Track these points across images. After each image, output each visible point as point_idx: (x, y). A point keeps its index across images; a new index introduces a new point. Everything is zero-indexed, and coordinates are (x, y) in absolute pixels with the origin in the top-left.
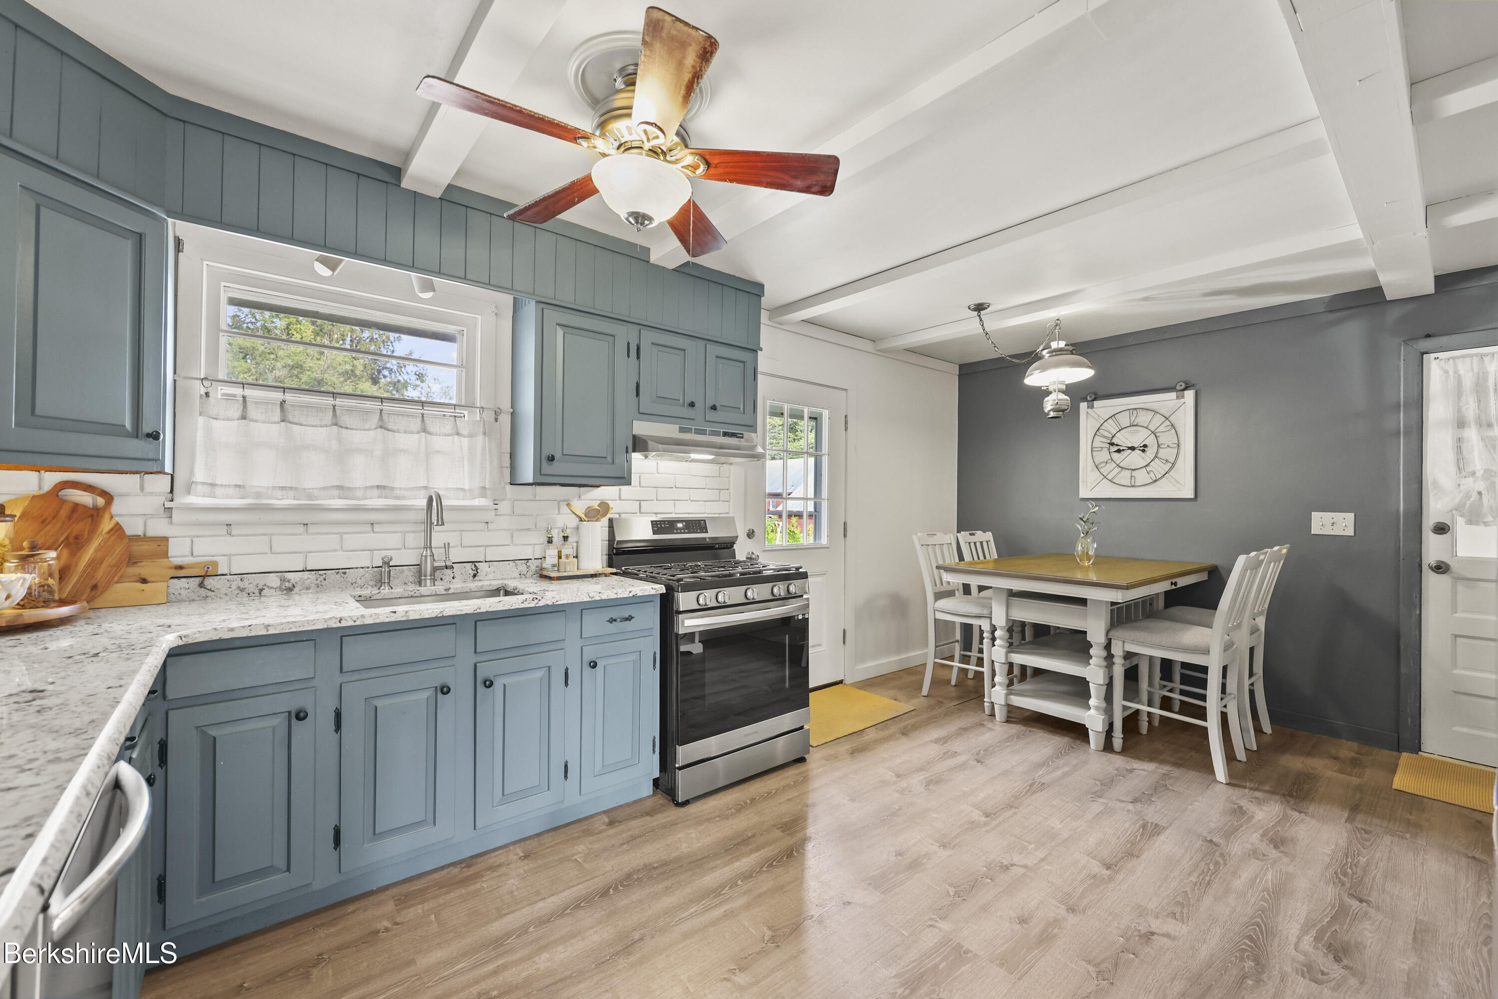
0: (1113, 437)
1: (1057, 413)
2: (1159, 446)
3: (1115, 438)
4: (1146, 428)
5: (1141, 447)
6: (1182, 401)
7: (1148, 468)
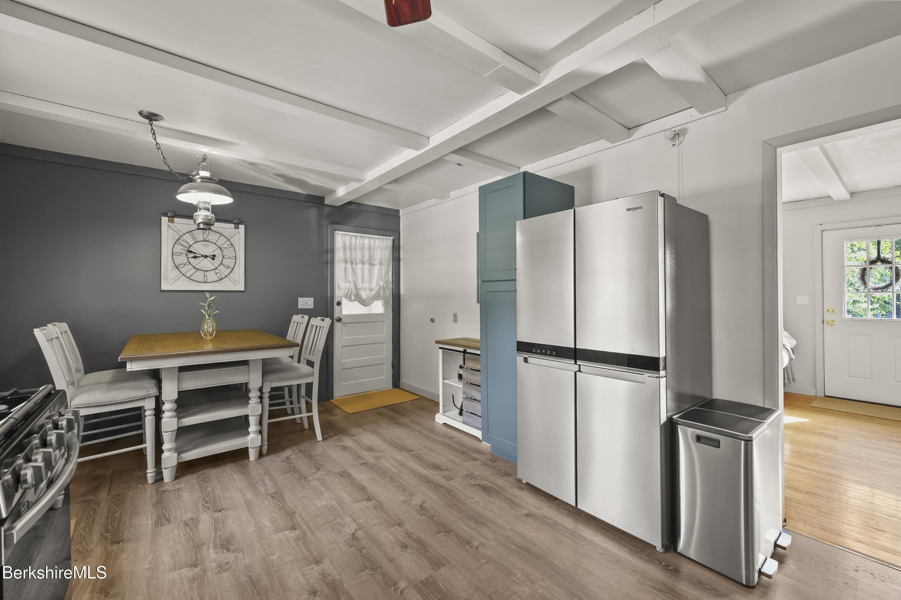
0: (190, 247)
1: (206, 226)
2: (223, 257)
3: (191, 247)
4: (215, 244)
5: (211, 256)
6: (238, 230)
7: (217, 271)
